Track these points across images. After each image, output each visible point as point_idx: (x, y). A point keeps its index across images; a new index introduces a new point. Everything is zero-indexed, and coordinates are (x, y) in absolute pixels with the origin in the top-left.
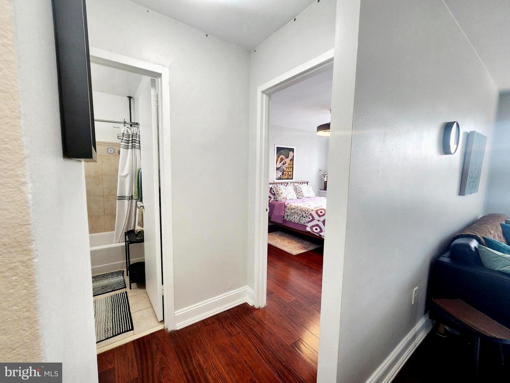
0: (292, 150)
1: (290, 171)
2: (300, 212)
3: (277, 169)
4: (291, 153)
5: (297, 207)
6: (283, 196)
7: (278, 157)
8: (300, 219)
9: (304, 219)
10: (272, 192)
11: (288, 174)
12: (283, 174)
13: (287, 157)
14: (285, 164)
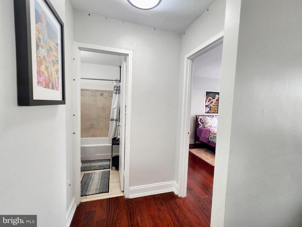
1: (216, 108)
3: (206, 106)
4: (217, 96)
6: (209, 124)
7: (207, 98)
10: (202, 121)
11: (214, 110)
12: (210, 109)
13: (214, 98)
14: (212, 103)
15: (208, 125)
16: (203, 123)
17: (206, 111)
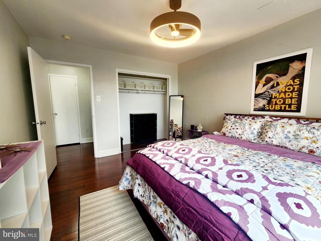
1: (292, 98)
3: (257, 96)
4: (295, 67)
11: (284, 103)
12: (269, 102)
13: (283, 74)
14: (275, 87)
17: (257, 107)
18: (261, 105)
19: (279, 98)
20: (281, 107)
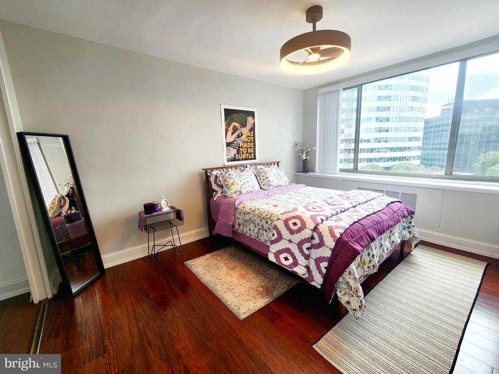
0: (252, 114)
1: (251, 148)
2: (258, 221)
3: (228, 145)
4: (250, 119)
5: (254, 211)
6: (234, 188)
7: (228, 125)
8: (258, 233)
9: (265, 233)
10: (218, 182)
11: (247, 153)
12: (238, 152)
13: (244, 125)
14: (241, 136)
15: (233, 191)
16: (221, 187)
17: (229, 157)
18: (233, 155)
19: (244, 148)
20: (246, 156)
